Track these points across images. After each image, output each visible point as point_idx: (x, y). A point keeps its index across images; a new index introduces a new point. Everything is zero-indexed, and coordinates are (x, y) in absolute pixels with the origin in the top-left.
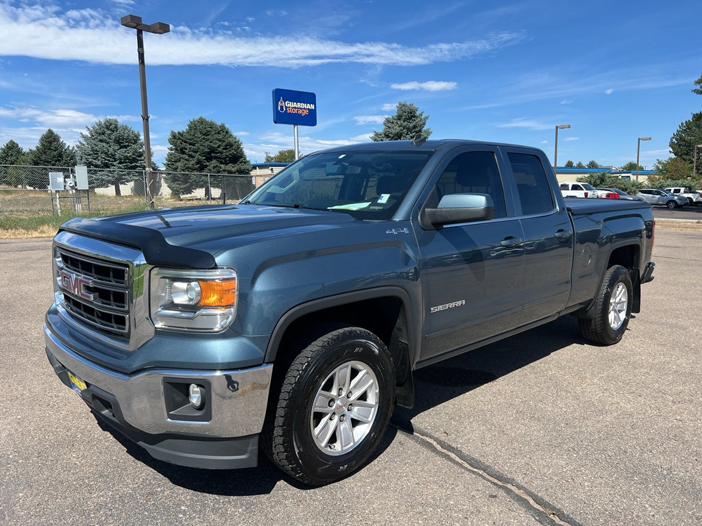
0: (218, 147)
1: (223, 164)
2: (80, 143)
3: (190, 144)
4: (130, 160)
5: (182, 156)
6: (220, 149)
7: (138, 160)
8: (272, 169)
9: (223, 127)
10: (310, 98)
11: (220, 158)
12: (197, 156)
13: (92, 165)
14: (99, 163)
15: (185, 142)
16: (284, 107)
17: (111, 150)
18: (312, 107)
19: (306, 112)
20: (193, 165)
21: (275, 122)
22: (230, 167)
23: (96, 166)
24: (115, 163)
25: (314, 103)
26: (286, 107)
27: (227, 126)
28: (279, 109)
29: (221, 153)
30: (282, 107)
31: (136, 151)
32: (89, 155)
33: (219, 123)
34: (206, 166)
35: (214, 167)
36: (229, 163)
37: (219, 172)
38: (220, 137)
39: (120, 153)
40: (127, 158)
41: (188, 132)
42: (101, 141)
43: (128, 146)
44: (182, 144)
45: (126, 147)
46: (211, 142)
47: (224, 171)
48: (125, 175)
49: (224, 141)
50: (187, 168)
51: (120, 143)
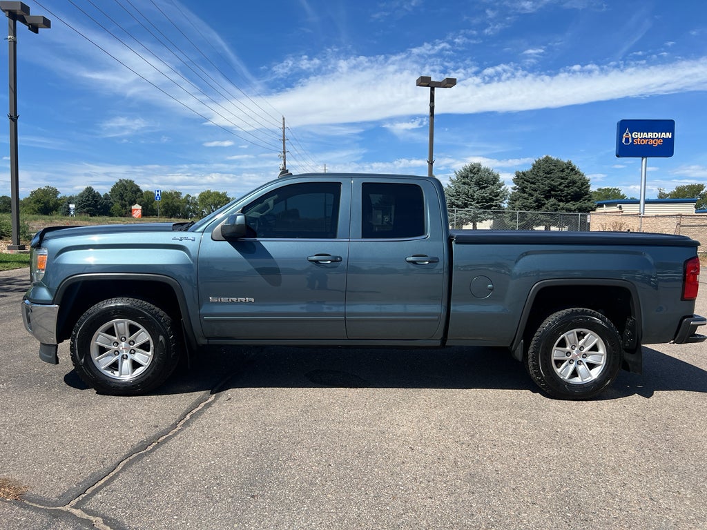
0: (560, 185)
1: (563, 202)
2: (449, 186)
3: (531, 183)
4: (486, 200)
5: (522, 195)
6: (561, 187)
7: (494, 200)
8: (620, 207)
9: (569, 164)
10: (668, 126)
11: (561, 196)
12: (536, 194)
13: (455, 205)
14: (460, 203)
15: (527, 181)
16: (630, 139)
17: (471, 191)
18: (669, 135)
19: (660, 142)
20: (531, 203)
21: (618, 156)
22: (570, 205)
23: (458, 206)
24: (473, 203)
25: (672, 131)
26: (633, 139)
27: (574, 163)
28: (624, 141)
29: (562, 191)
30: (627, 140)
31: (493, 192)
32: (453, 196)
33: (566, 161)
34: (545, 204)
35: (552, 205)
36: (569, 201)
37: (556, 210)
38: (564, 174)
39: (479, 194)
40: (483, 198)
41: (531, 171)
42: (464, 183)
43: (487, 187)
44: (523, 183)
45: (484, 188)
46: (553, 180)
47: (563, 209)
48: (480, 214)
49: (567, 179)
50: (525, 206)
51: (480, 185)
